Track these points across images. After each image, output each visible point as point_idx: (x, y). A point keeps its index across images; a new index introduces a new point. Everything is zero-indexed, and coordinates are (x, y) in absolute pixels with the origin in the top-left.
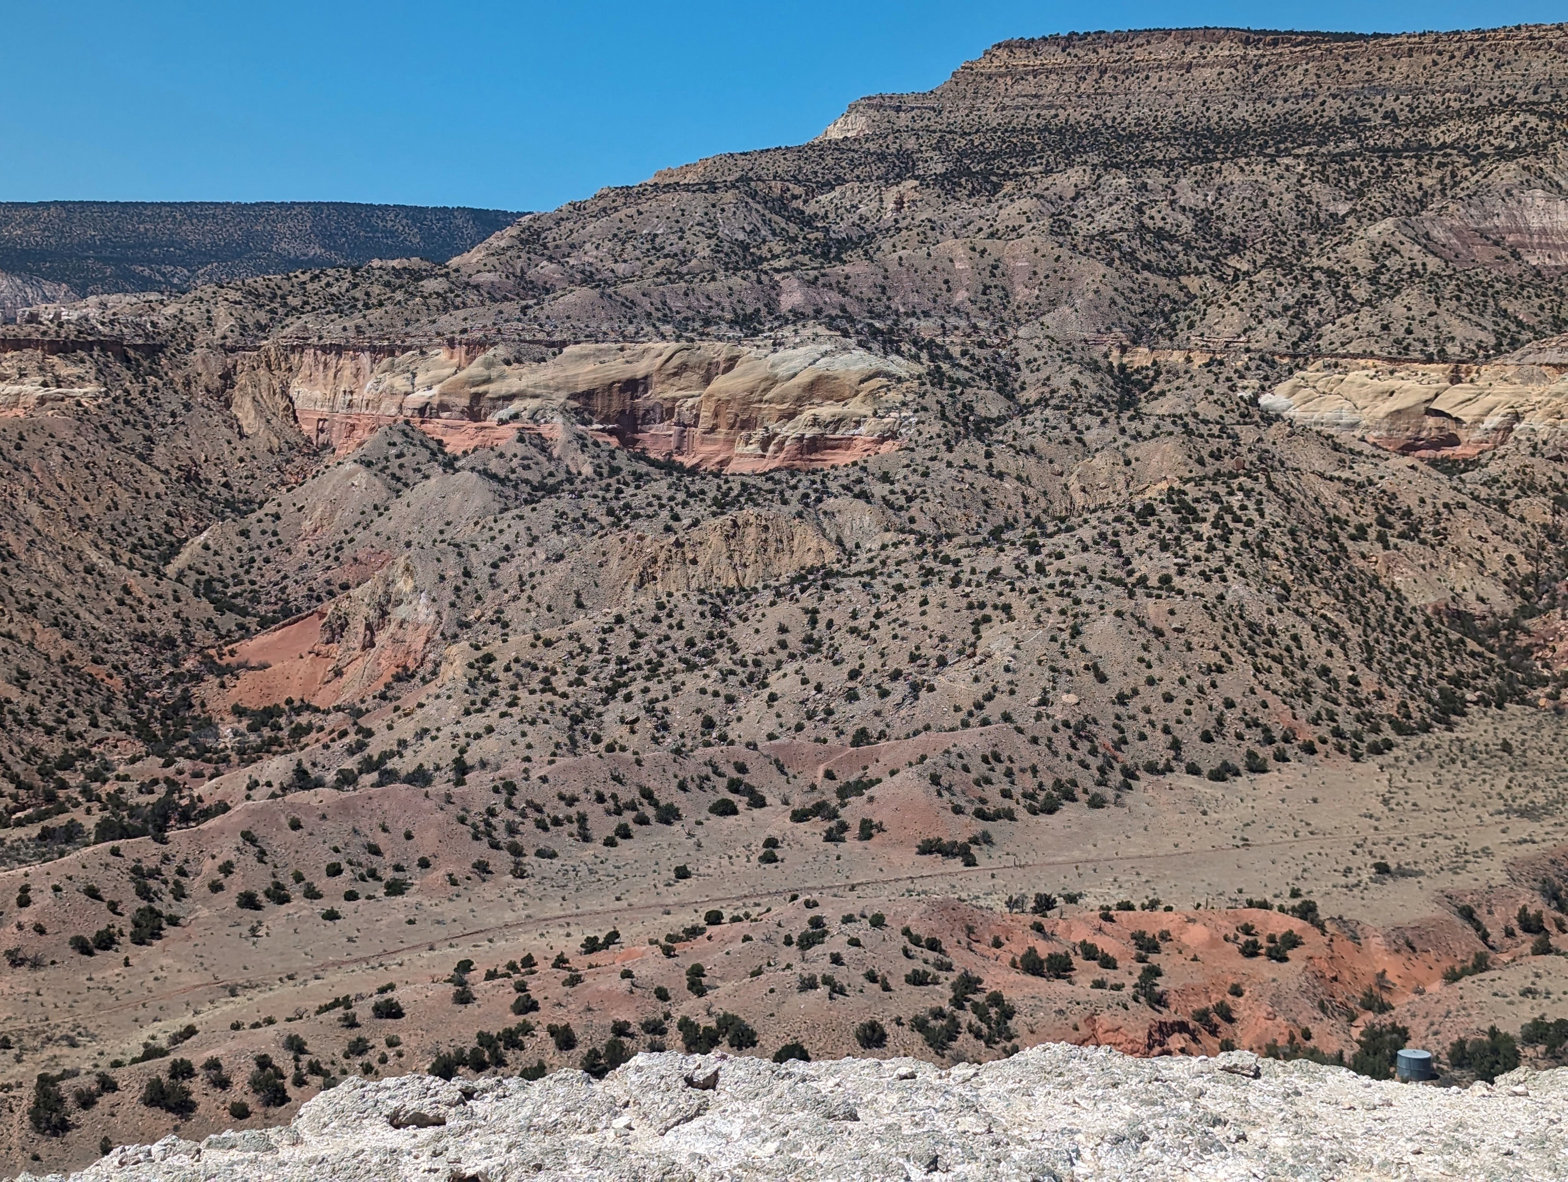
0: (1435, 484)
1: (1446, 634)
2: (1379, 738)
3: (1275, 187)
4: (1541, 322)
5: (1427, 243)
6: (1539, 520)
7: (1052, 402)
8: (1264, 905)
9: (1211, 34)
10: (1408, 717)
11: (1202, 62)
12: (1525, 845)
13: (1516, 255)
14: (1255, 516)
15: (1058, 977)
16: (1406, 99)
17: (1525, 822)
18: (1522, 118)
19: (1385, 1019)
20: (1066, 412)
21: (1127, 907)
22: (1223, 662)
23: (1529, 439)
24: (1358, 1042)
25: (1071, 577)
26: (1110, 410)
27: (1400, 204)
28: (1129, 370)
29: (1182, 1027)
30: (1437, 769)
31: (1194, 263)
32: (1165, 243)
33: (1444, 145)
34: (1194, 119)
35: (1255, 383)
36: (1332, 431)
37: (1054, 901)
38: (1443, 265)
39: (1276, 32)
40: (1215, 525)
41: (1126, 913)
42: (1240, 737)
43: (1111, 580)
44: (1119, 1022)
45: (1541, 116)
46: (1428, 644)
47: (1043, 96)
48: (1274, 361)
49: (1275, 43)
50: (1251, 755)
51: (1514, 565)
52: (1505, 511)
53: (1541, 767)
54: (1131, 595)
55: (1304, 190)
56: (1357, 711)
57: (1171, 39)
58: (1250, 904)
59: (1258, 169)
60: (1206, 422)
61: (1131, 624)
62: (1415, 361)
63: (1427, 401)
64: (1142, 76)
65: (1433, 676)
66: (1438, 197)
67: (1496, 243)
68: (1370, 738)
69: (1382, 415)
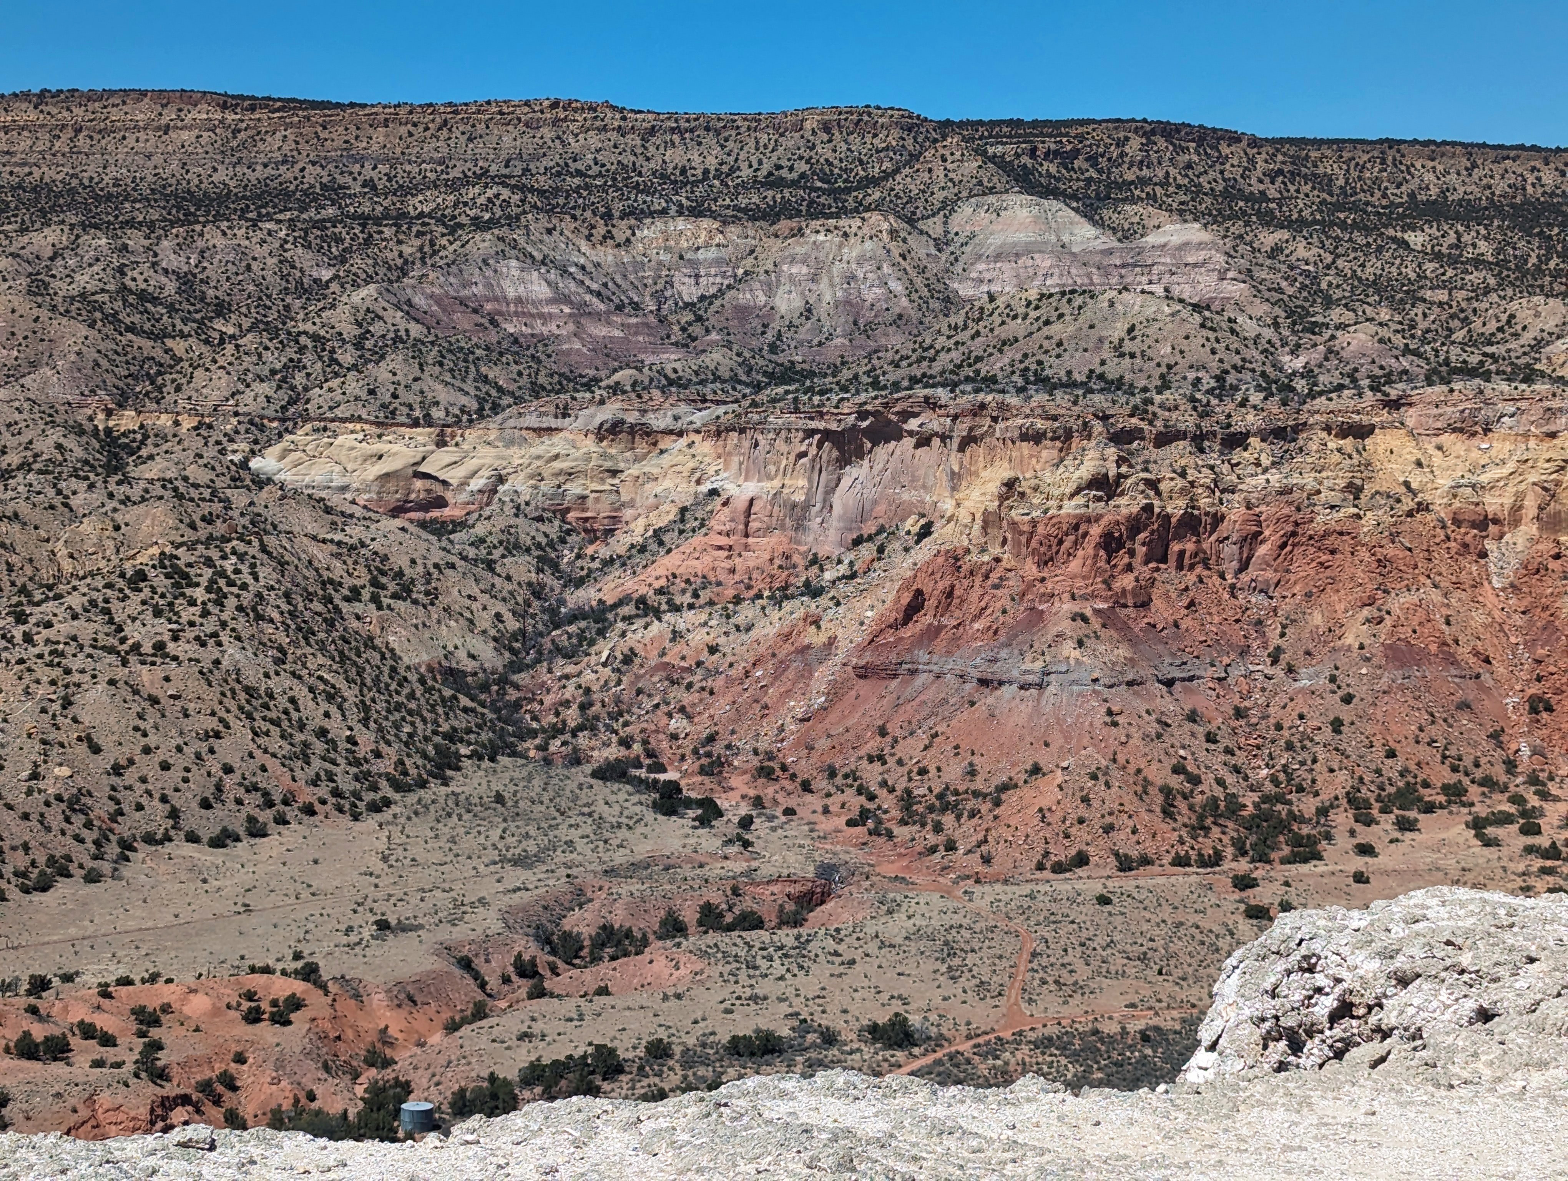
0: (425, 545)
1: (439, 691)
2: (378, 796)
3: (258, 251)
4: (520, 388)
5: (409, 309)
6: (524, 578)
7: (36, 466)
8: (267, 970)
9: (187, 97)
10: (405, 773)
11: (180, 124)
12: (519, 894)
13: (494, 323)
14: (249, 580)
15: (55, 1059)
16: (384, 168)
17: (519, 871)
18: (495, 190)
19: (389, 1074)
20: (50, 477)
21: (126, 982)
22: (221, 728)
23: (512, 501)
24: (362, 1099)
25: (61, 646)
26: (97, 475)
27: (382, 271)
28: (115, 434)
29: (185, 1100)
30: (434, 824)
31: (179, 325)
32: (148, 305)
33: (421, 215)
34: (173, 181)
35: (245, 446)
36: (323, 494)
37: (50, 981)
38: (425, 331)
39: (253, 98)
40: (208, 590)
41: (125, 988)
42: (239, 802)
43: (103, 648)
44: (120, 1100)
45: (513, 188)
46: (423, 701)
47: (15, 153)
48: (263, 425)
49: (253, 109)
50: (251, 819)
51: (502, 622)
52: (492, 570)
53: (533, 816)
54: (125, 663)
55: (287, 255)
56: (355, 770)
57: (146, 100)
58: (253, 970)
59: (241, 233)
60: (196, 486)
61: (125, 692)
62: (402, 425)
63: (414, 464)
64: (119, 136)
65: (428, 733)
66: (418, 265)
67: (475, 311)
68: (369, 796)
69: (371, 478)
